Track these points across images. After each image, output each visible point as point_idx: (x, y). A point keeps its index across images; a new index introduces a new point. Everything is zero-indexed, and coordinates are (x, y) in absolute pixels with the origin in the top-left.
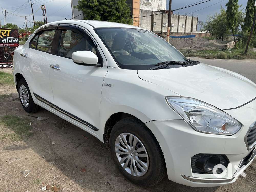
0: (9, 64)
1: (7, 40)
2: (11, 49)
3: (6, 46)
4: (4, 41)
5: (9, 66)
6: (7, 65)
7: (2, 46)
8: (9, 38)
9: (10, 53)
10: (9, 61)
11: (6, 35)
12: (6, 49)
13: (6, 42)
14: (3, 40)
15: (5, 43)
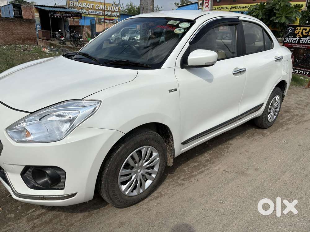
0: (299, 70)
1: (306, 40)
2: (306, 52)
3: (303, 47)
4: (302, 42)
5: (298, 72)
6: (295, 70)
7: (299, 47)
8: (309, 38)
9: (304, 56)
10: (300, 65)
11: (307, 34)
12: (302, 51)
13: (304, 43)
14: (302, 40)
15: (302, 44)
